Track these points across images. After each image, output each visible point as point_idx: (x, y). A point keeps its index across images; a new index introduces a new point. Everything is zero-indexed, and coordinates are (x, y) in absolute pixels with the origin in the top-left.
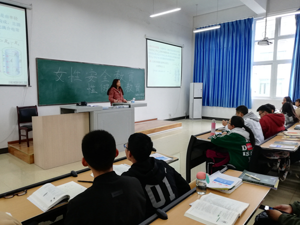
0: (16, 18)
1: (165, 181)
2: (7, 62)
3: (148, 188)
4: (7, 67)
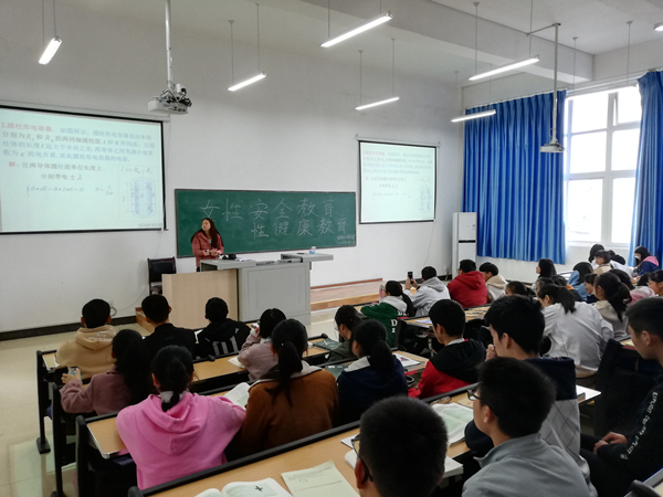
0: (149, 137)
1: (233, 340)
2: (137, 197)
3: (215, 344)
4: (137, 205)
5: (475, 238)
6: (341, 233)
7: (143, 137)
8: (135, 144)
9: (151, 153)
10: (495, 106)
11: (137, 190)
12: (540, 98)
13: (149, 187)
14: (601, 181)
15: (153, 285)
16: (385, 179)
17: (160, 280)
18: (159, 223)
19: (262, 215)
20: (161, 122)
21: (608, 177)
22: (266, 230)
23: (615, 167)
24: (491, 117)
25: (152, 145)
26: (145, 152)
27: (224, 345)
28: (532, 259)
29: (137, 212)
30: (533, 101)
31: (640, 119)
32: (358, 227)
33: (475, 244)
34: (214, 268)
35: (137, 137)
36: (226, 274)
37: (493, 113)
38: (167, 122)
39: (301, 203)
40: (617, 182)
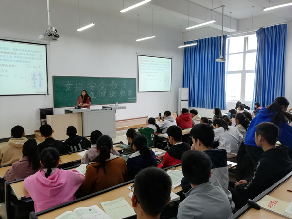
0: (40, 52)
1: (80, 145)
2: (34, 80)
3: (71, 147)
4: (34, 83)
5: (188, 99)
6: (130, 96)
7: (37, 51)
8: (33, 55)
9: (41, 59)
10: (197, 41)
11: (34, 76)
12: (216, 38)
13: (40, 75)
14: (241, 74)
15: (42, 120)
16: (149, 72)
17: (45, 118)
18: (45, 91)
19: (93, 88)
20: (46, 45)
21: (244, 72)
22: (95, 95)
23: (247, 68)
24: (195, 46)
25: (41, 56)
26: (38, 59)
27: (75, 147)
28: (212, 108)
29: (35, 87)
30: (213, 39)
31: (257, 48)
32: (137, 94)
33: (188, 102)
34: (71, 112)
35: (34, 52)
36: (76, 115)
37: (196, 44)
38: (49, 45)
39: (112, 83)
40: (247, 75)
